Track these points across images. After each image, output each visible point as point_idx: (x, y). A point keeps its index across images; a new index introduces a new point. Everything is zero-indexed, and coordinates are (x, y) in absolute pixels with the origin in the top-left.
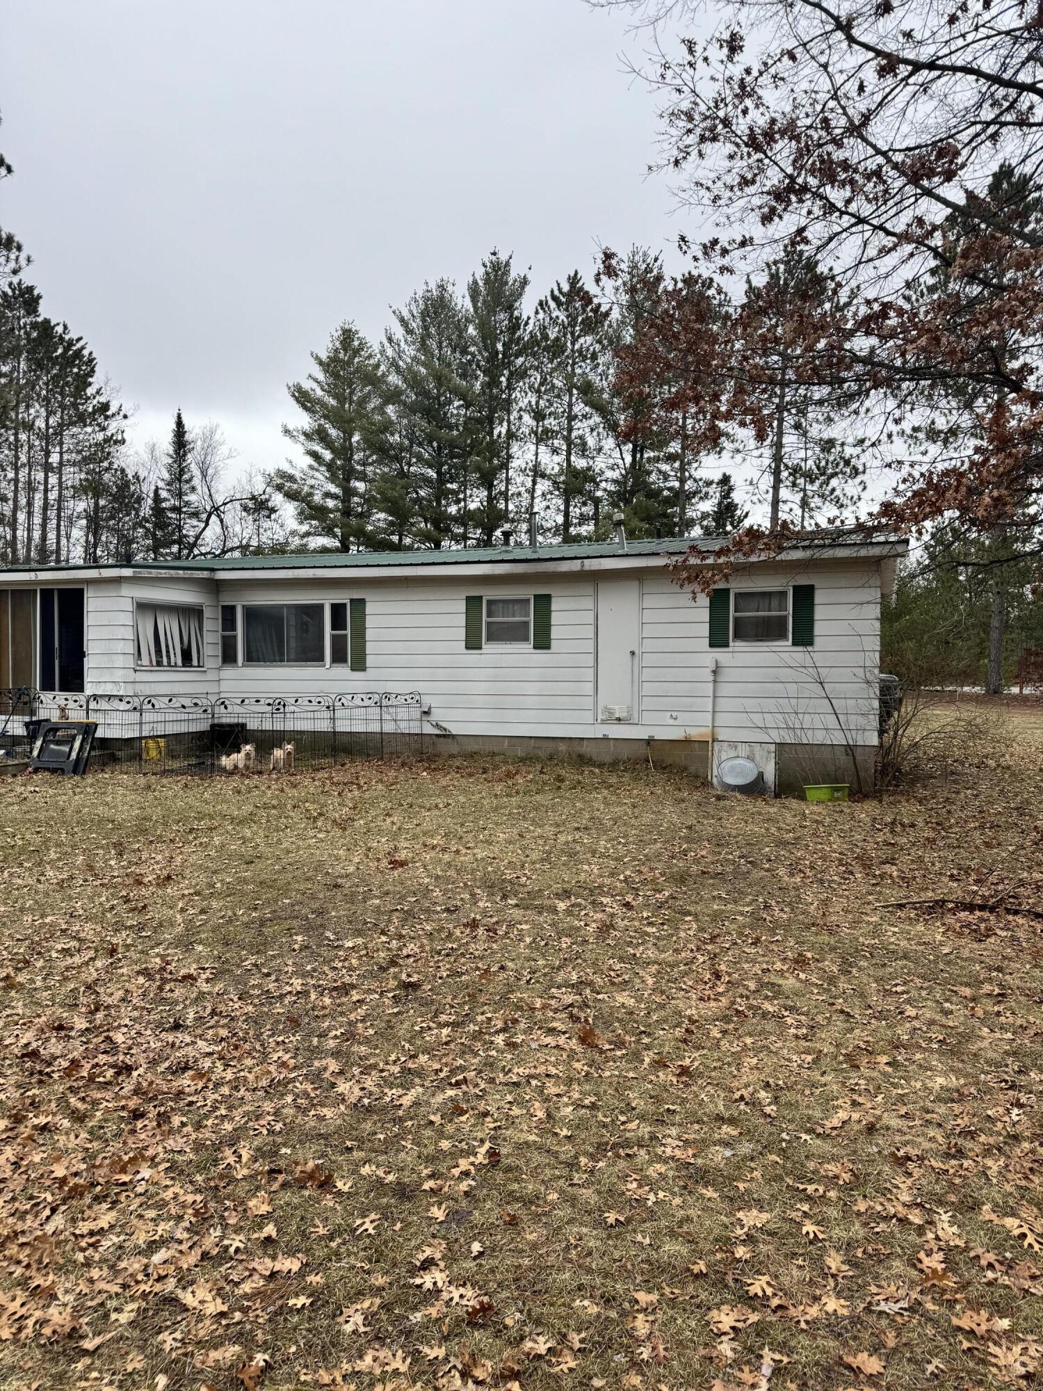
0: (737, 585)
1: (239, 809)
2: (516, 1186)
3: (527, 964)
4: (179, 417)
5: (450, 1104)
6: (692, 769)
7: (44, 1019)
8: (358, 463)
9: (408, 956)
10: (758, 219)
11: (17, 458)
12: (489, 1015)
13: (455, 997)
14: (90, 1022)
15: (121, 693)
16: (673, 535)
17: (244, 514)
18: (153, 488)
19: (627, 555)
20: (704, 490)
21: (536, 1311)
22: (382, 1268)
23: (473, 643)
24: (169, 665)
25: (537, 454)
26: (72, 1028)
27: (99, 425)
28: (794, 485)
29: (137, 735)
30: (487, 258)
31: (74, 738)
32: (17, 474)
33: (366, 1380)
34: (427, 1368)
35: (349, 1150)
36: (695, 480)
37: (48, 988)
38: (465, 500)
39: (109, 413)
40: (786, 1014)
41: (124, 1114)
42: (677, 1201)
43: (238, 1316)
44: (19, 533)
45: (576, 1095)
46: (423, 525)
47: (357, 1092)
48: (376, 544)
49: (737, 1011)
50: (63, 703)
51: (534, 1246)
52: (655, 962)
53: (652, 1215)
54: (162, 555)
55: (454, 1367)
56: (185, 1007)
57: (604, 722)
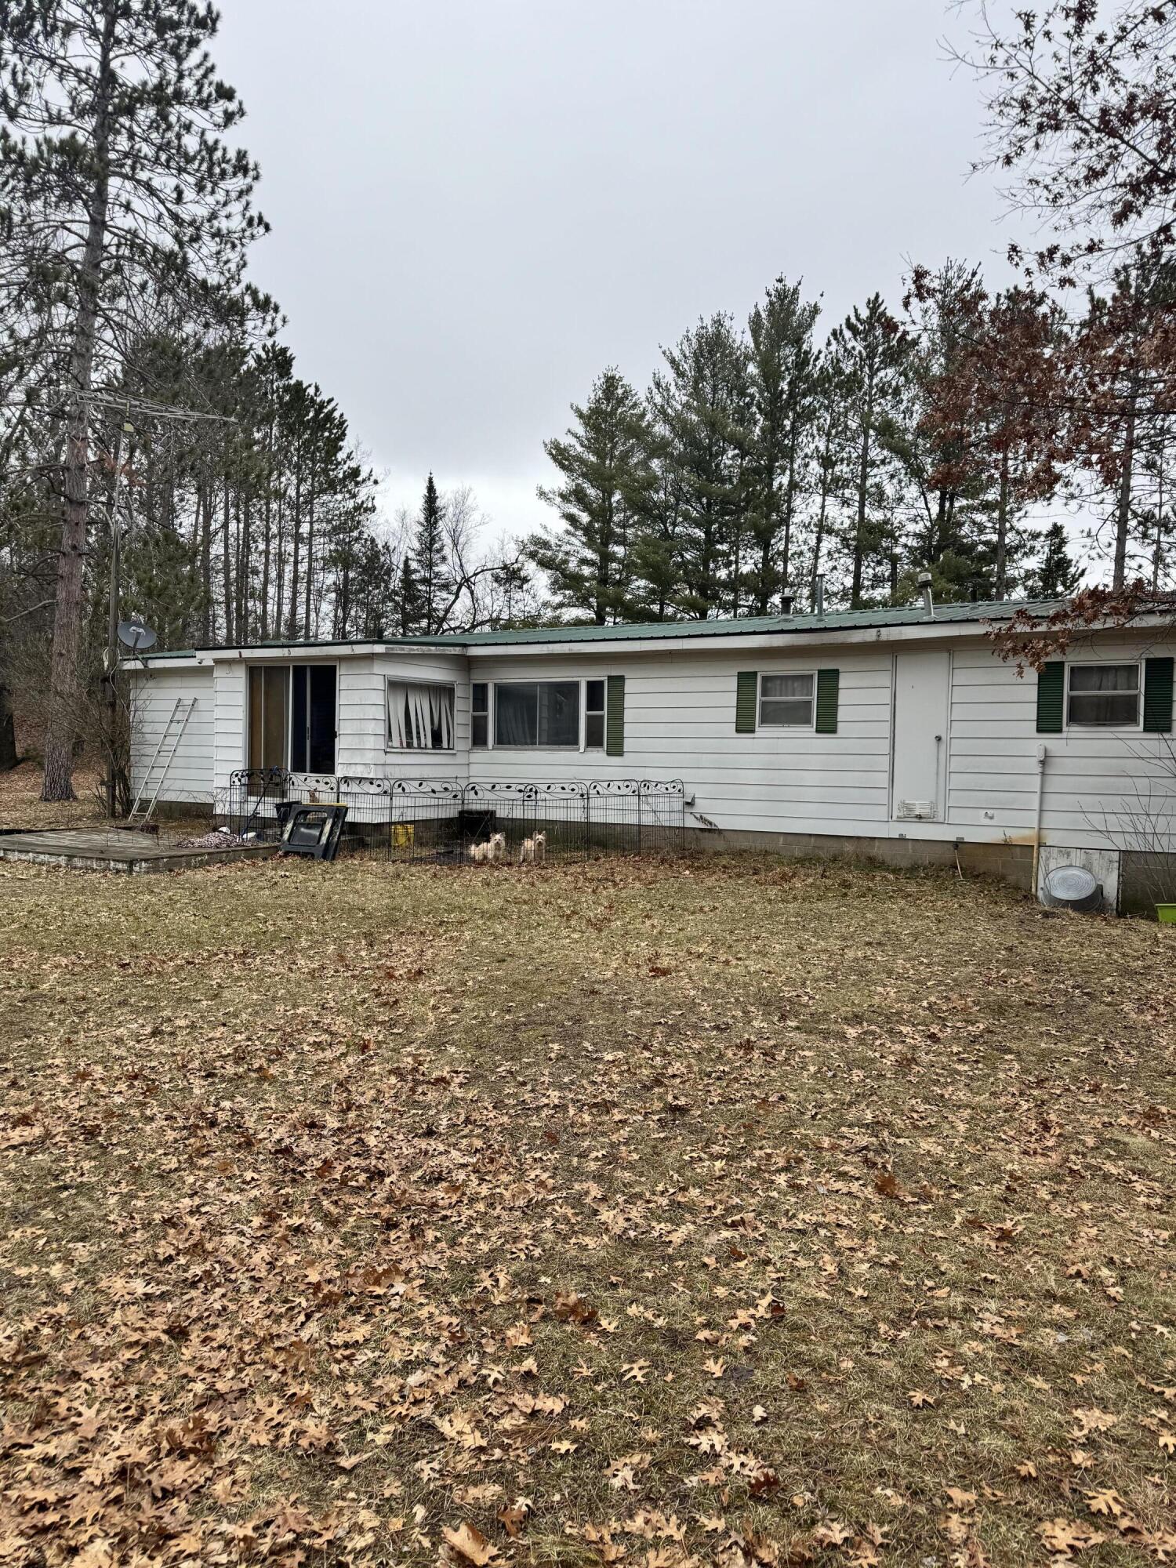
0: (1074, 658)
1: (489, 902)
2: (803, 1348)
3: (811, 1097)
4: (431, 481)
5: (725, 1247)
6: (1011, 879)
7: (296, 1114)
8: (618, 525)
9: (674, 1076)
10: (1110, 217)
11: (268, 529)
12: (769, 1151)
13: (728, 1127)
14: (342, 1121)
15: (371, 776)
16: (989, 597)
17: (495, 585)
18: (403, 558)
19: (935, 622)
20: (1029, 544)
21: (830, 1494)
22: (653, 1421)
23: (744, 726)
24: (419, 747)
25: (823, 507)
26: (324, 1127)
27: (349, 492)
28: (1145, 536)
29: (386, 820)
30: (773, 285)
31: (324, 821)
32: (268, 545)
33: (638, 1543)
34: (706, 1541)
35: (614, 1286)
36: (1018, 533)
37: (300, 1083)
38: (737, 562)
39: (360, 479)
40: (1134, 1178)
41: (377, 1222)
42: (998, 1387)
43: (498, 1453)
44: (269, 607)
45: (873, 1252)
46: (687, 592)
47: (622, 1224)
48: (635, 614)
49: (1071, 1170)
50: (314, 785)
51: (826, 1419)
52: (967, 1106)
53: (967, 1400)
54: (411, 630)
55: (736, 1543)
56: (438, 1112)
57: (900, 820)
